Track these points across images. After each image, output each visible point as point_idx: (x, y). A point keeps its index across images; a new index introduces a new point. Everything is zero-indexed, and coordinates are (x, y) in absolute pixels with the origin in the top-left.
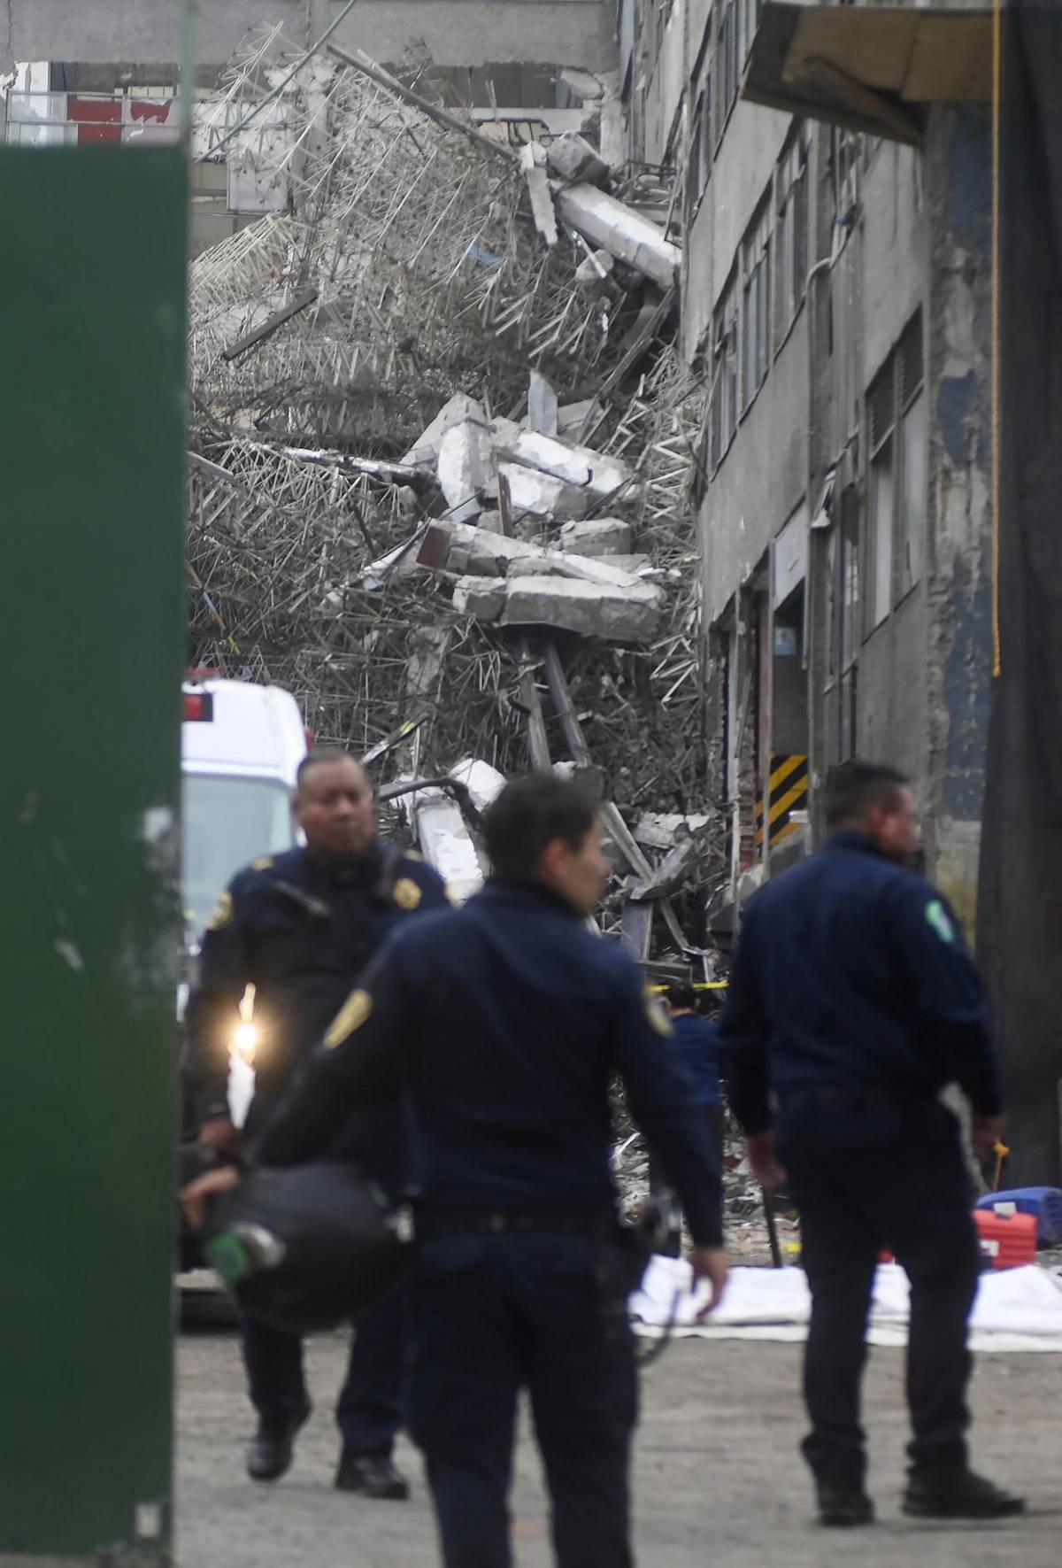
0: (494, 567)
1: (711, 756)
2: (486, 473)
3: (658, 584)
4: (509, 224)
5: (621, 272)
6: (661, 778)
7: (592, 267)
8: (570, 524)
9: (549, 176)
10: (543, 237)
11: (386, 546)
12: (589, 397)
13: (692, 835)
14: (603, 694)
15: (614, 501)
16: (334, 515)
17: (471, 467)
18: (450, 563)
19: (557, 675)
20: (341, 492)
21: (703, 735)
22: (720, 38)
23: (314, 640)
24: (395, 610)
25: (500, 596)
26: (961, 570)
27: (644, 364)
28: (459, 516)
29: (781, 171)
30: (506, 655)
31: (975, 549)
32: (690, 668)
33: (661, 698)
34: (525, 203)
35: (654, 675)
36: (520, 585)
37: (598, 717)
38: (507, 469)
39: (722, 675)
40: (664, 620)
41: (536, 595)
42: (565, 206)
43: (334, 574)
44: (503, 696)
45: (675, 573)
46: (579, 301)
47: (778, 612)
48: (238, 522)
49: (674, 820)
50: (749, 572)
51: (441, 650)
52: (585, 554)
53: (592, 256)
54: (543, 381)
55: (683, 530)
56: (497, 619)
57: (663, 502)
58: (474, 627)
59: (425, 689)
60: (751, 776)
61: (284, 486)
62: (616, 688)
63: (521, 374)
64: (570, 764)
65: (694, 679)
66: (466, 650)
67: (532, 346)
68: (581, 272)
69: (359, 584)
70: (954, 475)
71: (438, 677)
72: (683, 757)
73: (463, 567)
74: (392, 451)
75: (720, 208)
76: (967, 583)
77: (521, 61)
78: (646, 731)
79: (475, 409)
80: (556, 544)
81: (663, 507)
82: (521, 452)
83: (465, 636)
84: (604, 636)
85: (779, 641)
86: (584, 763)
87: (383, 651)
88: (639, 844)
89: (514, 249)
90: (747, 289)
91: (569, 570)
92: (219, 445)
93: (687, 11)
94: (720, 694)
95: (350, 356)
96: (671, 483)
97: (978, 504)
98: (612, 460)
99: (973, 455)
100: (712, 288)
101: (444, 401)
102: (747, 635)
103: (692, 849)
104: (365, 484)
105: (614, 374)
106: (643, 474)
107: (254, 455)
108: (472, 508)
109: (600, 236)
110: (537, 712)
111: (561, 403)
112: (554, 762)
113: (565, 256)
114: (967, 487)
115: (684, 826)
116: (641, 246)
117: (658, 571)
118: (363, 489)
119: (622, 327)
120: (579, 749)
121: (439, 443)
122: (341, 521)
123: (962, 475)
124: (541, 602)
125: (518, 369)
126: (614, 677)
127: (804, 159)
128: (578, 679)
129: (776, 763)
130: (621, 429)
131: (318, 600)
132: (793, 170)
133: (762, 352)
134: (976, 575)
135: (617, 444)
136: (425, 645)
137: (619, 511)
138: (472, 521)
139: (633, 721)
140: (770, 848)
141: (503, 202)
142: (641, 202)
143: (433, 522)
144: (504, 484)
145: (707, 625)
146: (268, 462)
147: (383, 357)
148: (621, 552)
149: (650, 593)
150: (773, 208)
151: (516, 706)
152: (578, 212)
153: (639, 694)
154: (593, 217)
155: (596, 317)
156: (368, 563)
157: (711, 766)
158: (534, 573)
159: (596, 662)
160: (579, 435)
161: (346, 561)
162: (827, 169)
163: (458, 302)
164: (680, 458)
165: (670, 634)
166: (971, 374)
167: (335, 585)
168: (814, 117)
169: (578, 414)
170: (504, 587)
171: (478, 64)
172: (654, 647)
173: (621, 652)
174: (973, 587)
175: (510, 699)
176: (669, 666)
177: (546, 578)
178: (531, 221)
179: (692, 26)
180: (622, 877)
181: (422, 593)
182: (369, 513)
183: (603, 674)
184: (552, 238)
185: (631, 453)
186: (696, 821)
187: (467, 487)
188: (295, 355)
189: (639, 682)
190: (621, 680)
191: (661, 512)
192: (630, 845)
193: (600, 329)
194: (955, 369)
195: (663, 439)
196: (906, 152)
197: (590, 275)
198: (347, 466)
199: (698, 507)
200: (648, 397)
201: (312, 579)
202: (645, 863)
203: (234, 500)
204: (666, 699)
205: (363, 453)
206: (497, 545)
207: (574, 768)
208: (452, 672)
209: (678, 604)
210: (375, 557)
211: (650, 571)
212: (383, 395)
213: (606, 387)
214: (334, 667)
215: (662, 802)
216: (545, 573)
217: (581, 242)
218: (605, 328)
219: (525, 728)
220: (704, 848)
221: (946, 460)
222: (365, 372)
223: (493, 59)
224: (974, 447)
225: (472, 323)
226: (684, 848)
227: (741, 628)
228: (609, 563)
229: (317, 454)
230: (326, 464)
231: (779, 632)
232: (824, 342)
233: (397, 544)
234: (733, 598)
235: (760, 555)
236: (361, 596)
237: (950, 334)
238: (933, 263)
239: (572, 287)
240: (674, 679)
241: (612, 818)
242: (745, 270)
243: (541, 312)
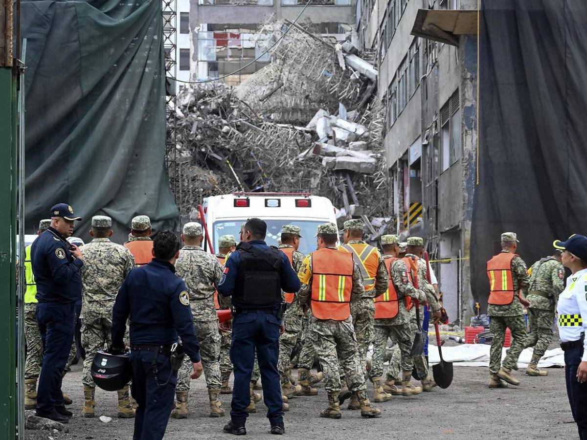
0: (332, 154)
2: (329, 130)
3: (374, 158)
4: (333, 65)
5: (362, 77)
6: (377, 208)
7: (355, 76)
8: (351, 143)
9: (343, 52)
10: (342, 68)
11: (304, 149)
12: (354, 109)
13: (386, 223)
14: (361, 186)
15: (362, 137)
16: (290, 141)
17: (325, 128)
18: (321, 153)
19: (349, 182)
20: (292, 135)
21: (387, 197)
22: (389, 16)
23: (287, 174)
24: (307, 166)
25: (334, 162)
26: (470, 155)
27: (370, 100)
28: (323, 141)
29: (410, 51)
30: (336, 177)
31: (474, 151)
32: (383, 180)
33: (376, 187)
34: (337, 60)
35: (374, 182)
36: (339, 159)
37: (360, 193)
38: (334, 129)
39: (392, 181)
40: (376, 168)
41: (344, 162)
42: (347, 60)
43: (291, 157)
44: (336, 188)
45: (379, 155)
46: (351, 85)
47: (411, 166)
48: (266, 143)
49: (381, 219)
50: (401, 155)
51: (320, 176)
52: (355, 150)
53: (354, 73)
54: (343, 106)
55: (380, 144)
56: (334, 168)
57: (375, 137)
58: (328, 170)
59: (315, 186)
60: (402, 208)
61: (277, 134)
62: (364, 185)
63: (337, 104)
64: (354, 205)
65: (385, 182)
66: (326, 176)
67: (340, 97)
68: (352, 77)
69: (297, 159)
70: (468, 132)
71: (319, 183)
72: (382, 204)
73: (324, 154)
74: (304, 124)
75: (390, 61)
76: (472, 159)
77: (331, 22)
78: (372, 196)
79: (327, 113)
80: (348, 148)
81: (375, 138)
82: (338, 124)
83: (326, 173)
84: (361, 172)
85: (411, 173)
86: (358, 205)
87: (304, 177)
88: (373, 226)
89: (335, 71)
90: (399, 82)
91: (351, 155)
92: (261, 124)
93: (378, 9)
94: (392, 186)
95: (292, 100)
96: (376, 132)
97: (474, 140)
98: (361, 126)
99: (473, 126)
100: (388, 81)
101: (316, 111)
102: (401, 171)
103: (386, 227)
104: (298, 133)
105: (361, 103)
106: (369, 130)
107: (269, 126)
108: (326, 139)
109: (356, 68)
110: (345, 192)
111: (348, 111)
112: (350, 205)
113: (347, 73)
114: (472, 135)
115: (384, 221)
116: (367, 70)
117: (375, 154)
118: (298, 135)
119: (363, 90)
120: (356, 201)
121: (316, 122)
122: (292, 143)
123: (470, 132)
124: (345, 163)
125: (336, 103)
126: (364, 182)
127: (418, 48)
128: (355, 183)
129: (411, 205)
130: (363, 118)
131: (287, 164)
132: (414, 51)
133: (404, 98)
134: (474, 158)
135: (362, 122)
136: (315, 175)
137: (363, 139)
138: (326, 142)
139: (369, 194)
140: (410, 227)
141: (331, 59)
142: (367, 58)
143: (316, 143)
144: (334, 132)
145: (388, 169)
146: (273, 128)
147: (301, 100)
148: (364, 150)
149: (373, 160)
150: (408, 61)
151: (339, 190)
152: (351, 62)
153: (371, 186)
154: (355, 63)
155: (356, 89)
156: (299, 154)
158: (343, 156)
159: (359, 178)
160: (352, 120)
161: (294, 153)
162: (425, 51)
163: (320, 86)
164: (379, 125)
165: (378, 171)
166: (472, 105)
167: (291, 160)
168: (421, 37)
169: (352, 114)
170: (335, 160)
171: (320, 23)
172: (374, 174)
173: (366, 176)
174: (474, 161)
175: (338, 188)
176: (378, 179)
177: (346, 157)
178: (338, 64)
179: (380, 13)
180: (369, 234)
181: (314, 161)
182: (299, 141)
183: (361, 181)
184: (344, 68)
185: (366, 124)
186: (387, 220)
187: (324, 133)
188: (279, 100)
189: (371, 184)
190: (366, 183)
191: (374, 139)
192: (370, 226)
193: (357, 92)
194: (468, 104)
195: (375, 120)
196: (453, 48)
197: (354, 78)
198: (293, 128)
199: (384, 138)
200: (370, 109)
201: (286, 158)
202: (374, 231)
203: (265, 138)
204: (378, 188)
205: (296, 125)
206: (333, 149)
207: (355, 206)
208: (323, 182)
209: (380, 163)
210: (301, 152)
211: (373, 155)
212: (301, 110)
213: (359, 107)
214: (292, 181)
215: (378, 215)
216: (346, 156)
217: (352, 69)
218: (358, 91)
219: (342, 196)
220: (390, 227)
221: (466, 128)
222: (296, 104)
223: (323, 21)
224: (473, 124)
225: (324, 91)
226: (384, 226)
227: (399, 170)
228: (362, 153)
229: (286, 125)
230: (288, 128)
231: (411, 171)
232: (425, 96)
233: (307, 149)
234: (396, 162)
235: (405, 151)
236: (298, 162)
237: (467, 95)
238: (462, 76)
239: (350, 81)
240: (380, 182)
241: (365, 218)
242: (399, 77)
243: (342, 88)
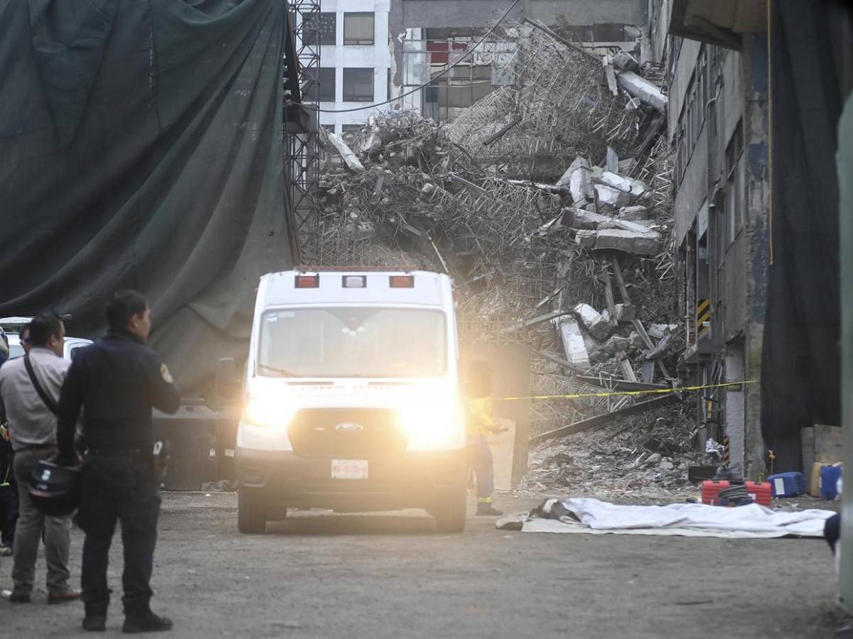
0: (592, 226)
1: (680, 300)
2: (589, 188)
3: (659, 232)
4: (599, 88)
5: (644, 106)
6: (660, 310)
7: (632, 105)
8: (623, 208)
9: (614, 68)
10: (612, 92)
11: (549, 219)
12: (631, 157)
13: (671, 332)
14: (636, 276)
15: (641, 198)
16: (528, 206)
17: (583, 186)
18: (574, 225)
19: (617, 269)
20: (530, 197)
21: (677, 292)
23: (519, 257)
24: (552, 244)
25: (594, 237)
26: (759, 222)
27: (652, 143)
28: (578, 206)
30: (596, 261)
31: (765, 214)
32: (671, 264)
33: (658, 278)
34: (605, 79)
35: (657, 268)
36: (602, 233)
37: (634, 285)
38: (597, 187)
39: (684, 268)
40: (660, 246)
41: (609, 237)
42: (621, 80)
43: (528, 230)
44: (595, 278)
45: (665, 227)
46: (627, 118)
47: (700, 240)
48: (489, 210)
49: (664, 326)
50: (691, 226)
51: (570, 260)
52: (629, 220)
53: (632, 100)
54: (612, 151)
55: (668, 209)
56: (593, 247)
57: (660, 198)
58: (583, 250)
59: (564, 275)
60: (693, 308)
61: (508, 195)
62: (641, 274)
63: (604, 148)
64: (622, 304)
65: (673, 270)
66: (580, 260)
67: (609, 137)
68: (627, 106)
69: (537, 234)
70: (756, 184)
71: (569, 270)
72: (669, 301)
73: (579, 226)
75: (680, 79)
76: (762, 227)
77: (608, 22)
78: (654, 290)
79: (585, 163)
80: (617, 216)
81: (660, 200)
82: (604, 180)
83: (580, 254)
84: (636, 253)
85: (700, 253)
86: (627, 304)
87: (547, 261)
88: (650, 337)
89: (601, 98)
91: (622, 227)
92: (481, 179)
94: (683, 275)
95: (536, 143)
96: (663, 190)
97: (765, 196)
98: (640, 182)
99: (763, 175)
100: (677, 111)
101: (573, 159)
102: (691, 251)
103: (671, 338)
104: (540, 194)
105: (641, 147)
106: (652, 187)
107: (495, 183)
108: (583, 202)
109: (636, 92)
110: (609, 284)
111: (620, 160)
112: (616, 304)
113: (622, 99)
114: (761, 188)
115: (668, 329)
116: (652, 95)
117: (658, 226)
118: (540, 196)
119: (645, 127)
120: (626, 298)
121: (571, 177)
122: (531, 209)
123: (759, 184)
124: (612, 240)
125: (603, 146)
126: (641, 270)
127: (706, 59)
128: (626, 270)
129: (701, 302)
130: (644, 169)
131: (521, 240)
132: (702, 63)
133: (694, 136)
134: (765, 224)
135: (642, 176)
136: (564, 258)
137: (643, 203)
138: (583, 208)
139: (648, 287)
140: (698, 337)
141: (596, 79)
142: (652, 78)
143: (567, 208)
144: (596, 192)
145: (677, 248)
146: (501, 185)
147: (549, 143)
148: (643, 219)
149: (655, 235)
150: (696, 78)
151: (600, 282)
152: (626, 82)
153: (651, 276)
154: (633, 84)
155: (634, 124)
156: (541, 226)
157: (680, 305)
158: (608, 228)
159: (633, 263)
160: (627, 173)
161: (532, 225)
162: (713, 63)
163: (578, 120)
164: (667, 180)
165: (663, 252)
166: (762, 142)
167: (528, 235)
168: (707, 43)
169: (627, 164)
170: (596, 234)
171: (591, 24)
172: (657, 257)
173: (643, 259)
174: (764, 229)
175: (598, 279)
176: (661, 265)
177: (612, 230)
178: (607, 86)
180: (643, 350)
181: (562, 237)
182: (542, 205)
183: (636, 268)
184: (616, 93)
185: (647, 179)
186: (672, 327)
187: (581, 194)
188: (514, 143)
189: (651, 271)
190: (643, 270)
191: (659, 203)
192: (646, 337)
193: (635, 129)
194: (756, 141)
195: (660, 173)
196: (737, 54)
197: (631, 107)
198: (533, 186)
199: (675, 200)
200: (655, 157)
201: (519, 232)
202: (652, 344)
203: (487, 201)
204: (661, 278)
205: (541, 181)
206: (594, 217)
207: (623, 306)
208: (575, 269)
209: (666, 240)
210: (544, 223)
211: (655, 226)
212: (549, 158)
213: (638, 153)
214: (528, 267)
215: (659, 319)
216: (612, 228)
217: (628, 95)
218: (638, 129)
219: (604, 291)
220: (676, 338)
221: (753, 178)
222: (541, 149)
223: (596, 22)
224: (764, 172)
225: (584, 128)
226: (668, 337)
227: (688, 249)
228: (639, 223)
229: (521, 182)
230: (525, 186)
231: (701, 249)
233: (552, 218)
234: (686, 237)
235: (694, 219)
236: (538, 239)
237: (753, 127)
238: (746, 98)
239: (624, 113)
240: (665, 270)
241: (639, 326)
242: (688, 104)
243: (611, 124)
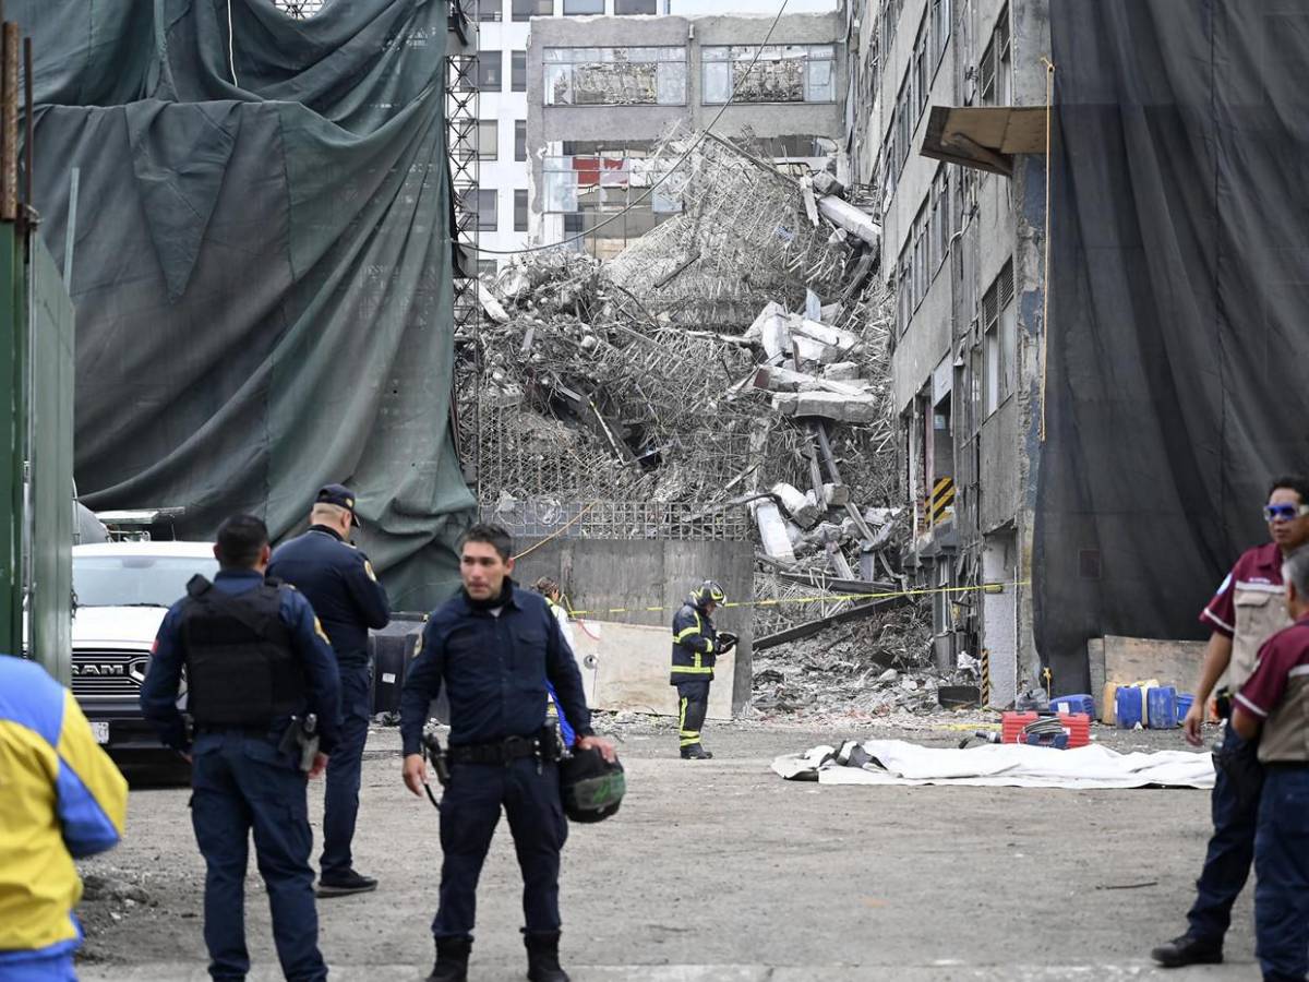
0: (792, 388)
1: (901, 479)
2: (787, 340)
3: (873, 394)
4: (795, 216)
5: (851, 239)
6: (877, 490)
7: (837, 237)
8: (829, 365)
9: (814, 192)
10: (812, 222)
11: (738, 377)
12: (836, 301)
13: (894, 518)
14: (847, 449)
15: (850, 353)
16: (712, 363)
17: (779, 338)
18: (770, 386)
19: (824, 440)
20: (715, 352)
21: (897, 468)
22: (900, 121)
23: (704, 426)
24: (743, 410)
25: (795, 402)
26: (1035, 387)
27: (864, 284)
28: (774, 362)
29: (934, 188)
31: (1042, 377)
32: (889, 435)
33: (875, 450)
34: (803, 206)
35: (872, 439)
36: (804, 396)
37: (845, 460)
38: (796, 338)
39: (905, 438)
40: (876, 411)
41: (814, 401)
42: (822, 207)
43: (713, 393)
44: (798, 451)
45: (881, 388)
46: (830, 254)
47: (936, 408)
48: (664, 369)
49: (883, 511)
50: (920, 387)
51: (766, 429)
52: (837, 380)
53: (836, 231)
54: (814, 295)
55: (884, 366)
56: (794, 413)
57: (874, 353)
58: (783, 418)
59: (759, 449)
60: (923, 489)
61: (687, 350)
62: (853, 446)
63: (802, 291)
64: (833, 484)
65: (892, 441)
66: (779, 429)
67: (807, 277)
68: (832, 239)
69: (725, 397)
70: (1030, 340)
71: (765, 443)
72: (887, 480)
74: (739, 330)
75: (902, 205)
77: (797, 133)
78: (869, 467)
79: (780, 310)
80: (822, 375)
81: (874, 355)
82: (803, 330)
83: (778, 422)
84: (847, 420)
85: (937, 422)
86: (839, 484)
87: (737, 431)
88: (867, 523)
89: (798, 229)
90: (916, 247)
91: (828, 388)
92: (654, 330)
93: (882, 107)
94: (905, 448)
95: (717, 285)
96: (878, 343)
97: (1042, 355)
98: (848, 332)
99: (1038, 330)
100: (897, 246)
101: (764, 305)
102: (919, 419)
103: (894, 525)
104: (726, 347)
105: (849, 289)
106: (864, 339)
107: (671, 335)
108: (780, 359)
109: (840, 221)
110: (815, 459)
111: (822, 305)
112: (824, 484)
113: (823, 231)
114: (1036, 345)
115: (890, 514)
116: (860, 225)
117: (872, 387)
118: (726, 350)
119: (853, 264)
120: (836, 477)
121: (763, 326)
122: (715, 366)
123: (1034, 340)
124: (816, 404)
125: (801, 288)
126: (852, 441)
127: (946, 182)
128: (834, 442)
129: (936, 483)
130: (852, 317)
131: (705, 406)
132: (940, 187)
133: (925, 278)
135: (850, 325)
136: (759, 426)
137: (852, 358)
138: (780, 365)
139: (862, 462)
140: (934, 524)
141: (792, 206)
142: (860, 203)
143: (761, 366)
144: (796, 346)
145: (898, 414)
146: (679, 338)
147: (733, 284)
148: (854, 378)
149: (870, 398)
150: (930, 206)
151: (804, 456)
152: (830, 209)
153: (865, 449)
154: (837, 211)
155: (839, 261)
156: (729, 388)
157: (901, 484)
158: (812, 390)
159: (843, 433)
160: (831, 321)
161: (718, 386)
162: (959, 186)
163: (771, 258)
164: (883, 331)
165: (879, 418)
166: (1038, 288)
167: (713, 398)
168: (951, 161)
169: (832, 310)
170: (797, 398)
171: (776, 136)
172: (872, 425)
173: (855, 428)
175: (801, 453)
176: (879, 434)
177: (818, 392)
178: (806, 215)
179: (884, 116)
180: (859, 540)
181: (756, 401)
182: (729, 363)
183: (846, 439)
184: (816, 223)
185: (858, 328)
186: (895, 511)
187: (777, 347)
188: (691, 285)
189: (865, 443)
190: (855, 442)
191: (873, 358)
192: (862, 524)
193: (841, 268)
194: (1030, 287)
195: (873, 321)
196: (1003, 179)
197: (836, 241)
198: (717, 339)
199: (892, 355)
200: (866, 301)
201: (702, 395)
202: (870, 533)
203: (662, 359)
204: (879, 450)
205: (725, 332)
206: (790, 376)
207: (834, 487)
208: (772, 440)
209: (883, 404)
210: (732, 384)
211: (869, 387)
212: (734, 303)
213: (845, 296)
214: (713, 439)
215: (878, 502)
216: (817, 390)
217: (831, 225)
218: (844, 266)
219: (809, 467)
220: (899, 525)
221: (1026, 333)
222: (725, 292)
223: (782, 134)
224: (1039, 325)
225: (778, 266)
226: (890, 525)
227: (916, 415)
228: (848, 384)
229: (702, 334)
230: (707, 339)
231: (937, 417)
232: (959, 274)
233: (744, 377)
234: (912, 401)
235: (926, 379)
236: (726, 404)
237: (1027, 270)
238: (1017, 234)
239: (827, 247)
240: (882, 441)
241: (854, 511)
242: (915, 237)
243: (812, 260)
